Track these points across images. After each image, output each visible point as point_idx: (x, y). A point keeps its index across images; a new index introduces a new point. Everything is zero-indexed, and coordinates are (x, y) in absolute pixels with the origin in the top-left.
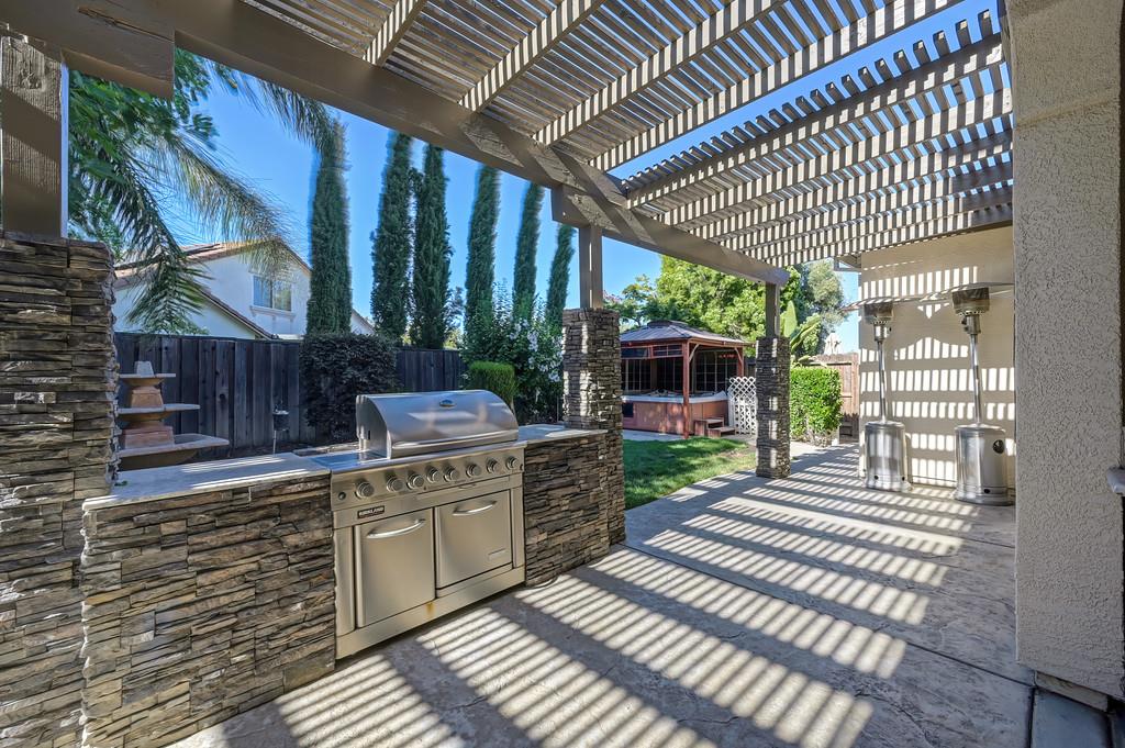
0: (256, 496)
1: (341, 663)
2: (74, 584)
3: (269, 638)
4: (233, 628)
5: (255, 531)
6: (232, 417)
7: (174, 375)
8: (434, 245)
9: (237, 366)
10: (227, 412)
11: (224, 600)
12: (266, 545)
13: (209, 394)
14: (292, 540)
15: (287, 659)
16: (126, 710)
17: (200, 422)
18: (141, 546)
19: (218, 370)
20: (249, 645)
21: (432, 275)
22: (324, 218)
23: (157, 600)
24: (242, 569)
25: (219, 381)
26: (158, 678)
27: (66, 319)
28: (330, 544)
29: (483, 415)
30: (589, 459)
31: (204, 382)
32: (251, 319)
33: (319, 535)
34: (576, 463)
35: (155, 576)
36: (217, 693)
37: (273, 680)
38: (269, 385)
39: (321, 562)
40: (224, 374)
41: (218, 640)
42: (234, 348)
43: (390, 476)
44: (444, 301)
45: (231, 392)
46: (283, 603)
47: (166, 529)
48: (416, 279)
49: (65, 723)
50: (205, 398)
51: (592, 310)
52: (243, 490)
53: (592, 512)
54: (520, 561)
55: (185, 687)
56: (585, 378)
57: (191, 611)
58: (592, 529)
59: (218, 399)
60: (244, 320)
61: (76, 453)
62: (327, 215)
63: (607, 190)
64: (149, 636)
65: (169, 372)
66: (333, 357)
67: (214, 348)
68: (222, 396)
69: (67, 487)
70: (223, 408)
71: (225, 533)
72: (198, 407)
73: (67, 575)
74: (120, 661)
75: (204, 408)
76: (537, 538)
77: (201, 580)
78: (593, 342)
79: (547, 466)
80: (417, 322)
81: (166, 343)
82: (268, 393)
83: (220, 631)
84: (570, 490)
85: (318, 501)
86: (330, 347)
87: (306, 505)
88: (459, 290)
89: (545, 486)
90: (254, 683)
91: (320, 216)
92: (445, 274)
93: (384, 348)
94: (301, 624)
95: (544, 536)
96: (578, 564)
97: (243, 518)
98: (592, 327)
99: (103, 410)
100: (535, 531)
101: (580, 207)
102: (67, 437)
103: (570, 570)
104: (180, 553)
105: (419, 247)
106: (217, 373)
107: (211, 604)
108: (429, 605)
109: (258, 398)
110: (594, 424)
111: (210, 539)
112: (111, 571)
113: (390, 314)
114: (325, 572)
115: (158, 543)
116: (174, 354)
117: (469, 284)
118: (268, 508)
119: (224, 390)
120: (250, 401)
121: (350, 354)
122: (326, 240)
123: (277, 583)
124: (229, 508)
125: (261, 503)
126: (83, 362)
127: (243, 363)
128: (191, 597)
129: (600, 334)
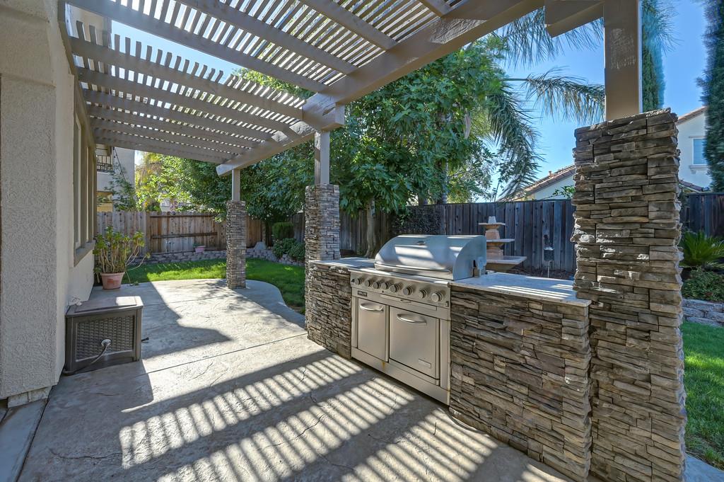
9: (555, 217)
13: (538, 234)
15: (338, 341)
17: (533, 250)
20: (330, 326)
23: (316, 295)
25: (544, 226)
31: (536, 227)
33: (346, 294)
35: (316, 288)
36: (324, 335)
37: (334, 345)
40: (547, 223)
42: (553, 206)
45: (552, 235)
54: (446, 383)
59: (543, 238)
67: (541, 207)
68: (546, 236)
81: (517, 206)
87: (344, 280)
90: (331, 341)
104: (320, 283)
106: (543, 222)
108: (384, 363)
111: (324, 281)
114: (348, 312)
115: (317, 277)
116: (521, 211)
119: (547, 232)
127: (559, 216)
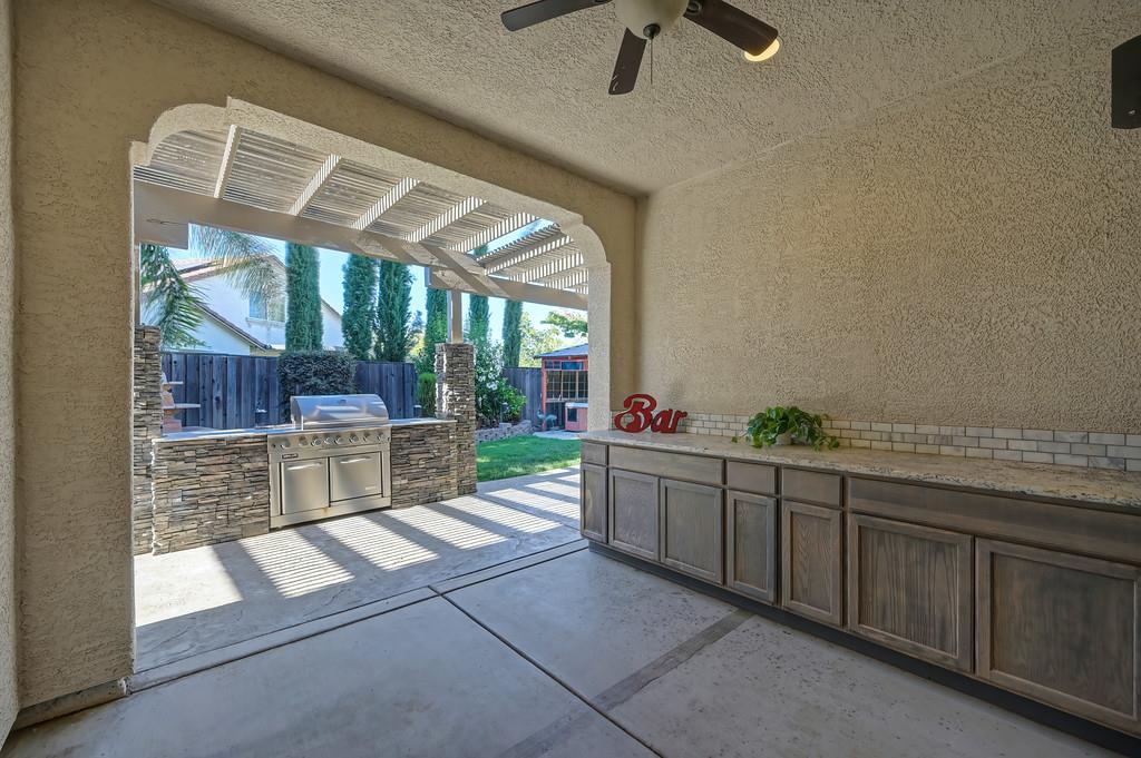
0: (228, 443)
1: (272, 530)
2: (148, 476)
3: (235, 511)
4: (217, 503)
5: (228, 459)
6: (225, 415)
7: (181, 383)
8: (395, 275)
9: (229, 376)
10: (221, 411)
11: (214, 489)
12: (233, 467)
13: (207, 397)
14: (247, 466)
15: (244, 523)
16: (170, 530)
17: (201, 417)
18: (176, 460)
19: (214, 378)
20: (225, 512)
21: (393, 299)
22: (297, 257)
23: (183, 484)
24: (222, 476)
25: (215, 386)
26: (183, 519)
27: (143, 361)
28: (267, 470)
29: (365, 409)
30: (441, 437)
31: (204, 387)
32: (246, 330)
33: (261, 464)
34: (433, 440)
35: (182, 474)
36: (210, 529)
37: (236, 531)
38: (254, 391)
39: (262, 478)
40: (218, 381)
41: (210, 507)
42: (226, 362)
43: (302, 439)
44: (404, 322)
45: (225, 396)
46: (241, 495)
47: (187, 454)
48: (380, 304)
49: (144, 535)
50: (205, 400)
51: (449, 345)
52: (223, 440)
53: (445, 470)
54: (388, 492)
55: (195, 526)
56: (445, 387)
57: (198, 492)
58: (444, 481)
59: (214, 401)
60: (240, 331)
61: (148, 419)
62: (300, 254)
63: (467, 265)
64: (180, 499)
65: (177, 380)
66: (301, 370)
67: (211, 362)
68: (217, 399)
69: (144, 433)
70: (218, 408)
71: (213, 458)
72: (199, 406)
73: (144, 472)
74: (168, 508)
75: (204, 407)
76: (399, 482)
77: (202, 478)
78: (450, 365)
79: (408, 440)
80: (381, 339)
81: (175, 358)
82: (253, 397)
83: (211, 503)
84: (426, 455)
85: (261, 448)
86: (299, 362)
87: (254, 449)
88: (420, 313)
89: (406, 452)
90: (229, 530)
91: (294, 256)
92: (405, 299)
93: (343, 363)
94: (251, 507)
95: (405, 481)
96: (431, 500)
97: (221, 452)
98: (450, 355)
99: (158, 401)
100: (399, 478)
101: (443, 278)
102: (144, 412)
103: (426, 503)
104: (193, 465)
105: (383, 276)
106: (213, 381)
107: (207, 490)
108: (325, 509)
109: (245, 401)
110: (450, 416)
111: (205, 461)
112: (164, 469)
113: (357, 333)
114: (265, 483)
115: (183, 460)
116: (181, 366)
117: (428, 307)
118: (234, 450)
119: (219, 394)
120: (239, 402)
121: (315, 367)
122: (299, 274)
123: (239, 486)
124: (215, 447)
125: (231, 446)
126: (151, 379)
127: (234, 373)
128: (198, 486)
129: (456, 359)
